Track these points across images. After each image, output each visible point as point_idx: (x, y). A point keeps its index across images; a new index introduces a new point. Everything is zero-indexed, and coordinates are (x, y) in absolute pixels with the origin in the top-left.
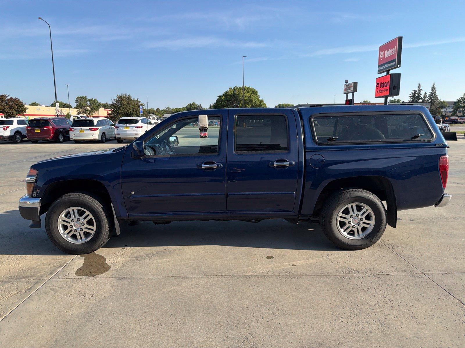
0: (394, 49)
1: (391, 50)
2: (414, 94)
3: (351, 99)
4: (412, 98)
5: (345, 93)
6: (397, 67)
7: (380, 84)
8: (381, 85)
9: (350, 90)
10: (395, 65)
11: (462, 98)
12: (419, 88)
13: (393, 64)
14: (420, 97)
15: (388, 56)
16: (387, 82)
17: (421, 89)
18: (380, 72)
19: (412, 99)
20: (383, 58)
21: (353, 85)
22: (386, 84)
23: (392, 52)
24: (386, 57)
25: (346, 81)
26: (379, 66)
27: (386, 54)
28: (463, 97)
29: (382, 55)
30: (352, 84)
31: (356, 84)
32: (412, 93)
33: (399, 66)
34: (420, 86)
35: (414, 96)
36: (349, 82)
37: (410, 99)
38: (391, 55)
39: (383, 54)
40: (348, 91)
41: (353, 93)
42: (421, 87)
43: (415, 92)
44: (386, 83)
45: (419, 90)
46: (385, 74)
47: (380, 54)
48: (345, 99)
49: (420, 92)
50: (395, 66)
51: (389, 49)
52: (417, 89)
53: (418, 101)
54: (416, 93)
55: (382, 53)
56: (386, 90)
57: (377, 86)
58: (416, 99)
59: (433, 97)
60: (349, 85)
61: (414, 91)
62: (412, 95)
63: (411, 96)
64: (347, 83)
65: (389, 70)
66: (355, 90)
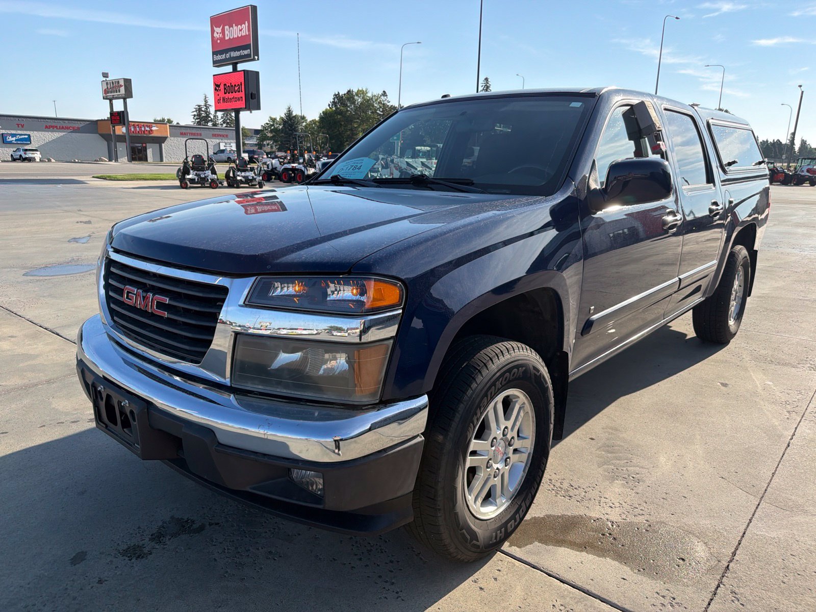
0: (243, 25)
1: (237, 25)
2: (199, 112)
3: (123, 112)
4: (197, 119)
5: (107, 99)
6: (254, 60)
7: (222, 87)
8: (225, 89)
9: (118, 93)
10: (249, 55)
11: (267, 124)
12: (206, 101)
13: (246, 52)
14: (210, 117)
15: (231, 38)
16: (238, 85)
17: (208, 103)
18: (217, 64)
19: (197, 121)
20: (223, 39)
21: (122, 83)
22: (236, 88)
23: (241, 30)
24: (227, 38)
25: (105, 75)
26: (214, 53)
27: (226, 32)
28: (268, 122)
29: (218, 33)
30: (120, 81)
31: (128, 82)
32: (195, 110)
33: (256, 57)
34: (207, 99)
35: (199, 115)
36: (111, 78)
37: (194, 120)
38: (240, 36)
39: (221, 31)
40: (113, 94)
41: (125, 99)
42: (208, 101)
43: (199, 109)
44: (235, 85)
45: (205, 105)
46: (229, 69)
47: (213, 31)
48: (109, 111)
49: (208, 110)
50: (251, 57)
51: (234, 25)
52: (202, 103)
53: (207, 124)
54: (203, 111)
55: (218, 30)
56: (239, 99)
57: (216, 89)
58: (204, 120)
59: (229, 120)
60: (113, 82)
61: (199, 106)
62: (195, 113)
63: (195, 115)
64: (107, 79)
65: (237, 63)
66: (129, 94)
